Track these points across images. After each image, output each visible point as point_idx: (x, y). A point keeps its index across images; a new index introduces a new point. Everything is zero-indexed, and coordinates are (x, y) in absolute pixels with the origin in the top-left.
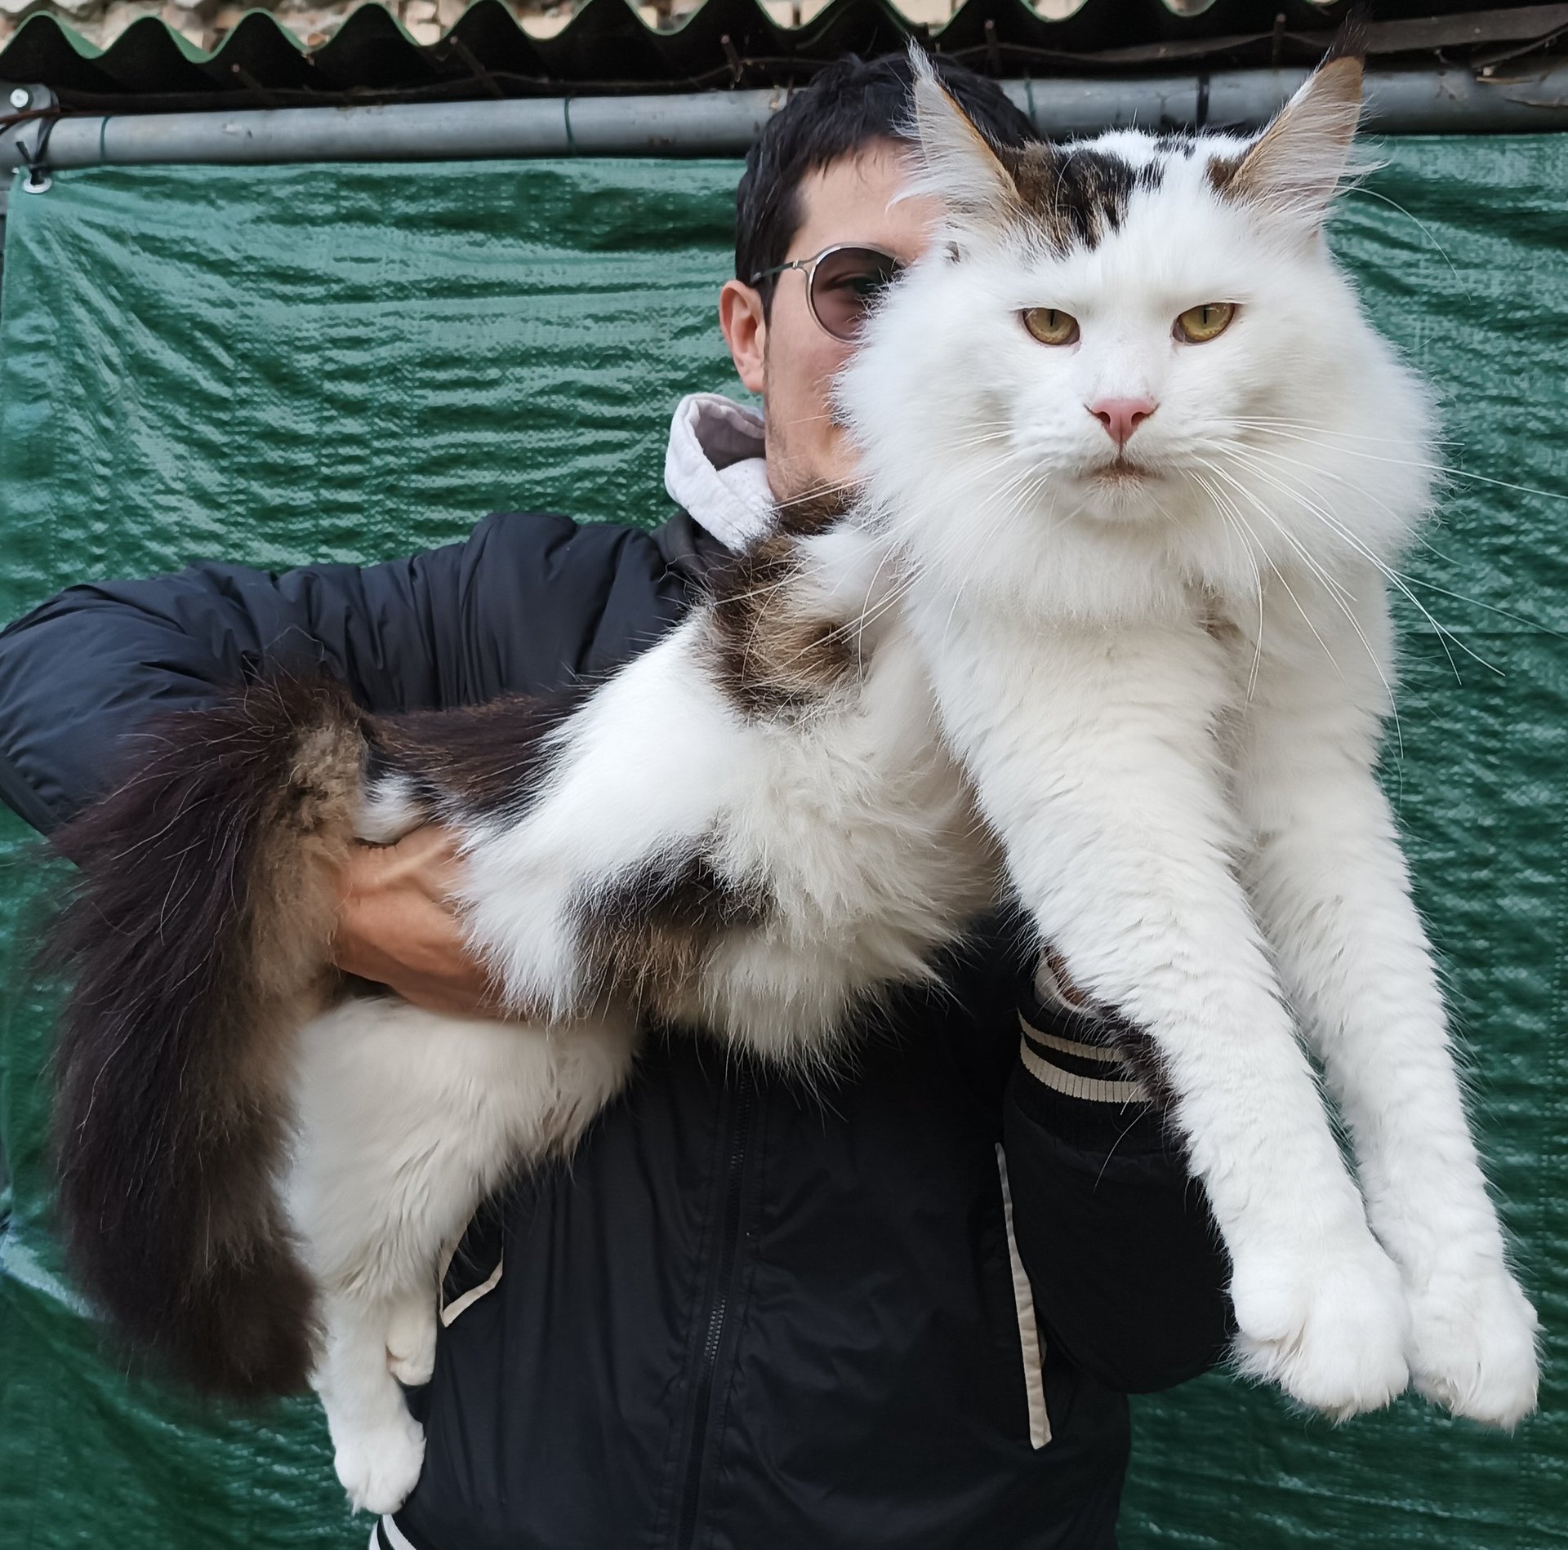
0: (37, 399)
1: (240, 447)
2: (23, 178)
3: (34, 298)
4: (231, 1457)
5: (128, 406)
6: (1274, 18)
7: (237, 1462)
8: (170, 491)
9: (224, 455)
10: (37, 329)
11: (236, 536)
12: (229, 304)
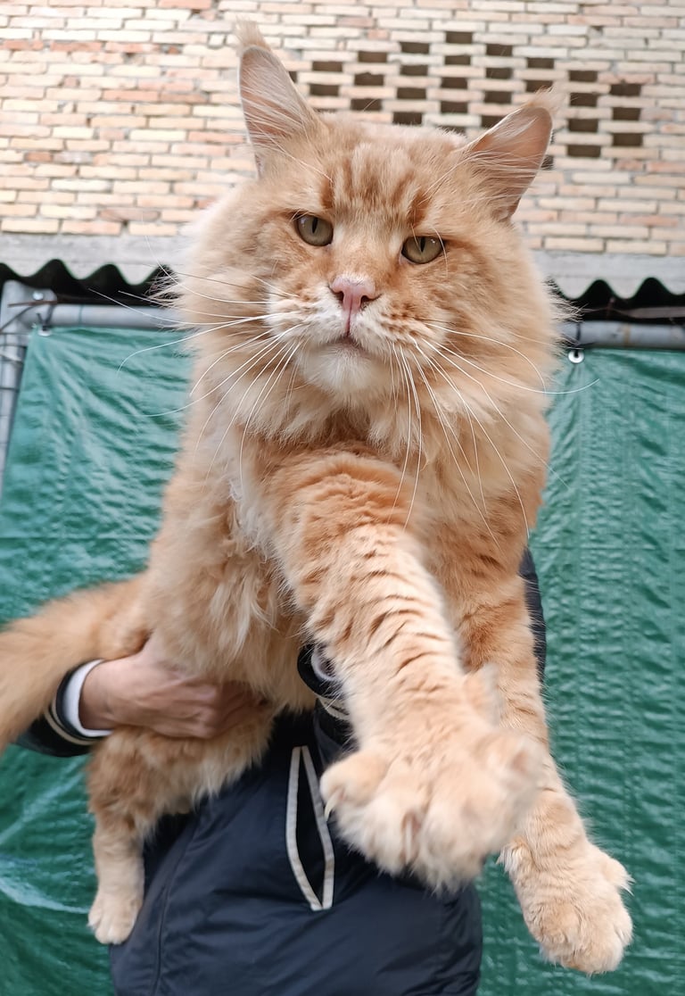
0: (35, 427)
1: (138, 452)
2: (37, 329)
3: (38, 381)
4: (97, 981)
5: (83, 432)
6: (609, 300)
7: (100, 984)
8: (100, 471)
9: (128, 455)
10: (40, 395)
11: (132, 492)
12: (139, 389)
